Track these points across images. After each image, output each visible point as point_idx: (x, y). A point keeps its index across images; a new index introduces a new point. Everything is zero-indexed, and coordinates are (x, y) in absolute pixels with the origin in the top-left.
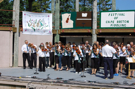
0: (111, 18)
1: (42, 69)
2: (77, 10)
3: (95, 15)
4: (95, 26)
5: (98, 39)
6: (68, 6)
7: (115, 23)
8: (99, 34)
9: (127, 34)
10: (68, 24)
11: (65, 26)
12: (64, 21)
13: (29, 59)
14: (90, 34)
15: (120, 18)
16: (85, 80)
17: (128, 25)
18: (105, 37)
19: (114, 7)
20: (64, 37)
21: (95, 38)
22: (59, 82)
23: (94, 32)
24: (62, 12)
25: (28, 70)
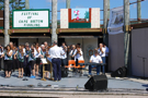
0: (25, 18)
3: (7, 14)
4: (7, 26)
5: (11, 40)
7: (29, 22)
8: (12, 35)
9: (41, 34)
14: (3, 35)
15: (34, 18)
17: (42, 25)
18: (19, 37)
19: (28, 6)
21: (7, 38)
23: (7, 33)
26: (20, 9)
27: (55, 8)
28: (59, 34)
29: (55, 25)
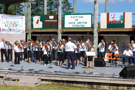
0: (73, 20)
1: (17, 62)
2: (46, 13)
3: (60, 18)
4: (60, 26)
5: (63, 37)
6: (39, 10)
7: (76, 24)
8: (63, 33)
9: (86, 33)
10: (38, 25)
11: (35, 26)
12: (34, 23)
13: (6, 54)
14: (56, 33)
15: (80, 20)
16: (52, 70)
17: (86, 26)
18: (68, 35)
19: (75, 11)
20: (35, 36)
21: (60, 36)
22: (31, 72)
23: (59, 31)
24: (33, 15)
25: (5, 63)
26: (69, 14)
27: (97, 12)
28: (100, 33)
29: (96, 26)
